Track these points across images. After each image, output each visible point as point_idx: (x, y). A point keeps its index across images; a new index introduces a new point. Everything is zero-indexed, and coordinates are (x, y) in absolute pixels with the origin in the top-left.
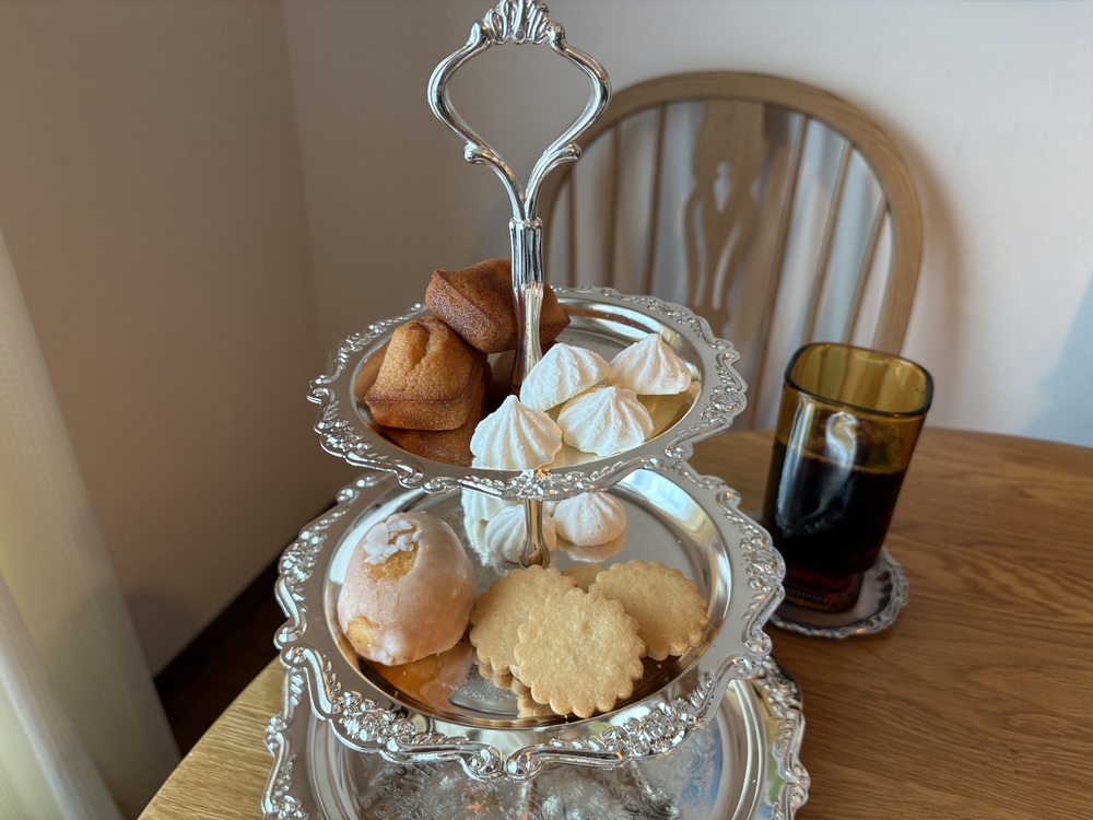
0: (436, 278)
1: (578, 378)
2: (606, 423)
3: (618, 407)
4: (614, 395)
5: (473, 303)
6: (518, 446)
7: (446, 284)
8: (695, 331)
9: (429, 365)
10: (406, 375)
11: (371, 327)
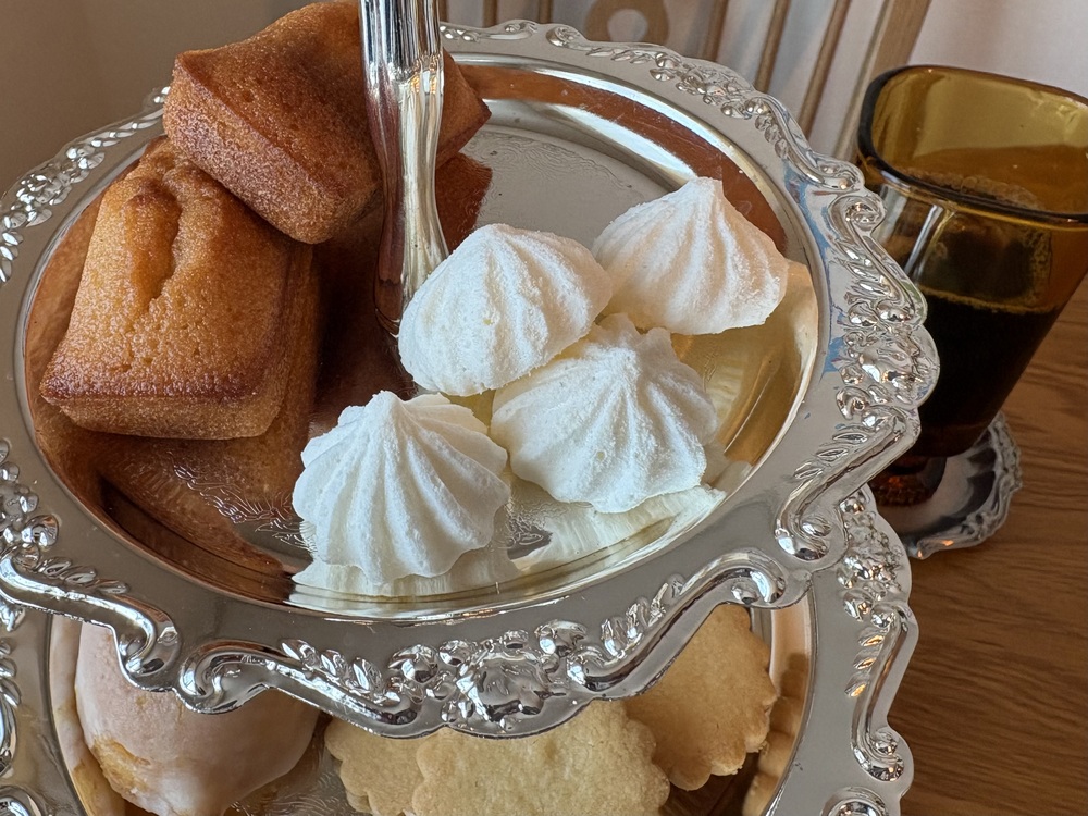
0: (181, 76)
1: (544, 331)
2: (617, 448)
3: (644, 402)
4: (635, 373)
5: (274, 141)
6: (410, 533)
7: (207, 94)
8: (767, 134)
9: (181, 302)
10: (130, 329)
11: (72, 154)
